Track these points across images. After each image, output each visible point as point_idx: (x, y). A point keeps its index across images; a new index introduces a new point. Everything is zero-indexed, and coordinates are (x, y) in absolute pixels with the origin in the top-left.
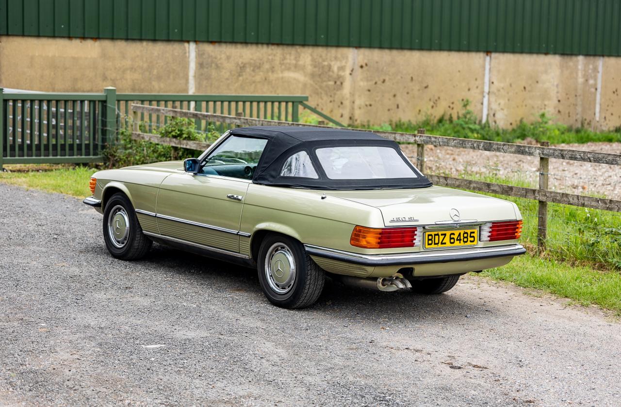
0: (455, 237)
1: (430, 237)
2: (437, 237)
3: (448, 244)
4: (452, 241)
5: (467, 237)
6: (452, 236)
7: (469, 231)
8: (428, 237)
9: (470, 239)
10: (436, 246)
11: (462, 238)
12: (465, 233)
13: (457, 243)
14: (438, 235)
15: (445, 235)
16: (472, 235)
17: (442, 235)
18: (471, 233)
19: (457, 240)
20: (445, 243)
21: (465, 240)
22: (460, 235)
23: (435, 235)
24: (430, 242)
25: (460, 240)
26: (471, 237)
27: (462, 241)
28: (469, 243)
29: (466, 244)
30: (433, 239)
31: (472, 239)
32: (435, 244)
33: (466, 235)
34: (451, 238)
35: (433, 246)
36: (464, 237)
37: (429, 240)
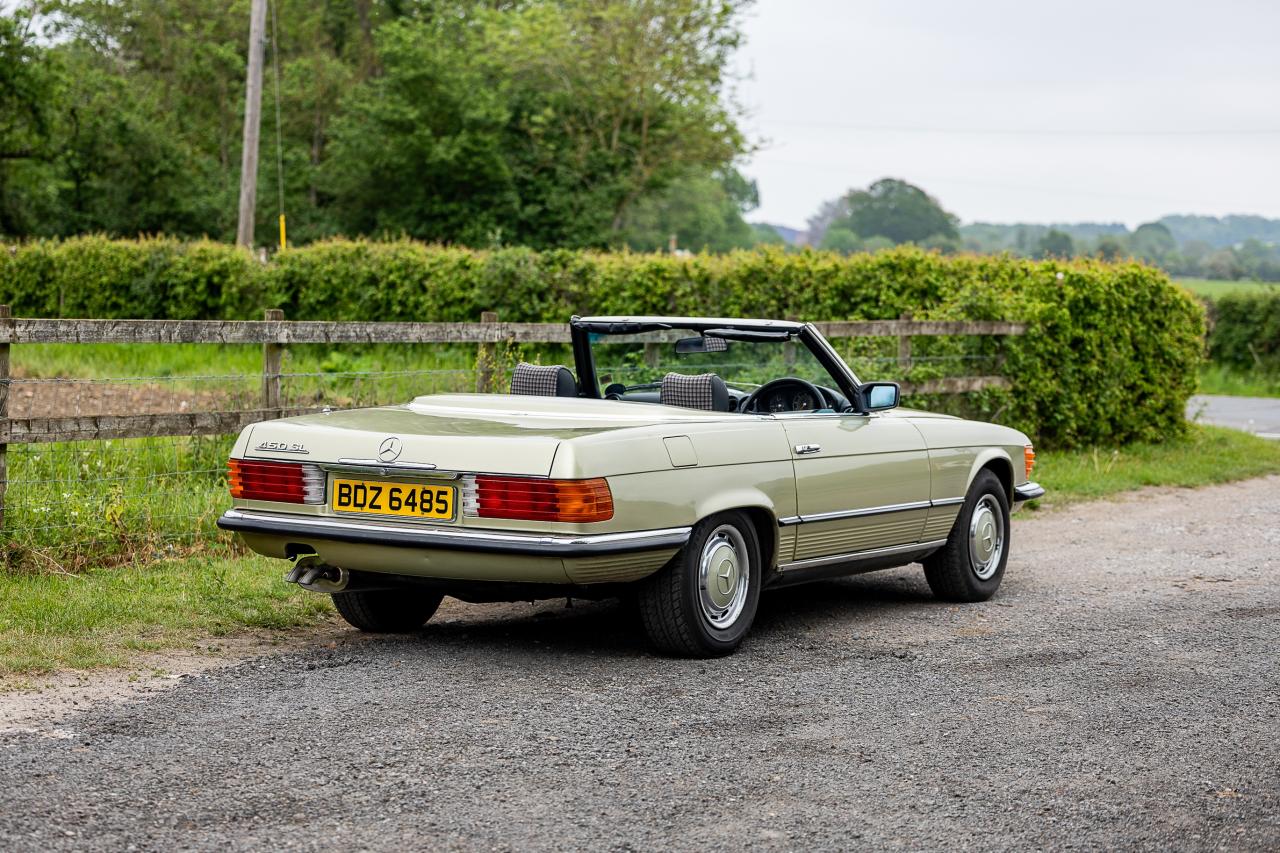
0: (403, 497)
1: (345, 491)
2: (360, 492)
3: (386, 510)
4: (395, 504)
5: (430, 501)
6: (395, 494)
7: (435, 489)
8: (340, 491)
9: (436, 505)
10: (358, 509)
11: (418, 500)
12: (425, 492)
13: (406, 511)
14: (363, 487)
15: (379, 490)
16: (442, 497)
17: (372, 488)
18: (440, 493)
19: (407, 503)
20: (379, 507)
21: (426, 506)
22: (413, 493)
23: (357, 487)
24: (345, 500)
25: (414, 505)
26: (438, 501)
27: (418, 508)
28: (433, 514)
29: (426, 514)
30: (352, 495)
31: (442, 507)
32: (356, 505)
33: (427, 497)
34: (392, 499)
35: (351, 508)
36: (423, 501)
37: (341, 495)
